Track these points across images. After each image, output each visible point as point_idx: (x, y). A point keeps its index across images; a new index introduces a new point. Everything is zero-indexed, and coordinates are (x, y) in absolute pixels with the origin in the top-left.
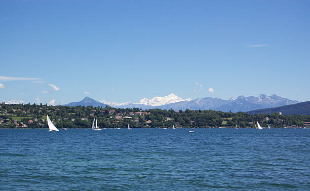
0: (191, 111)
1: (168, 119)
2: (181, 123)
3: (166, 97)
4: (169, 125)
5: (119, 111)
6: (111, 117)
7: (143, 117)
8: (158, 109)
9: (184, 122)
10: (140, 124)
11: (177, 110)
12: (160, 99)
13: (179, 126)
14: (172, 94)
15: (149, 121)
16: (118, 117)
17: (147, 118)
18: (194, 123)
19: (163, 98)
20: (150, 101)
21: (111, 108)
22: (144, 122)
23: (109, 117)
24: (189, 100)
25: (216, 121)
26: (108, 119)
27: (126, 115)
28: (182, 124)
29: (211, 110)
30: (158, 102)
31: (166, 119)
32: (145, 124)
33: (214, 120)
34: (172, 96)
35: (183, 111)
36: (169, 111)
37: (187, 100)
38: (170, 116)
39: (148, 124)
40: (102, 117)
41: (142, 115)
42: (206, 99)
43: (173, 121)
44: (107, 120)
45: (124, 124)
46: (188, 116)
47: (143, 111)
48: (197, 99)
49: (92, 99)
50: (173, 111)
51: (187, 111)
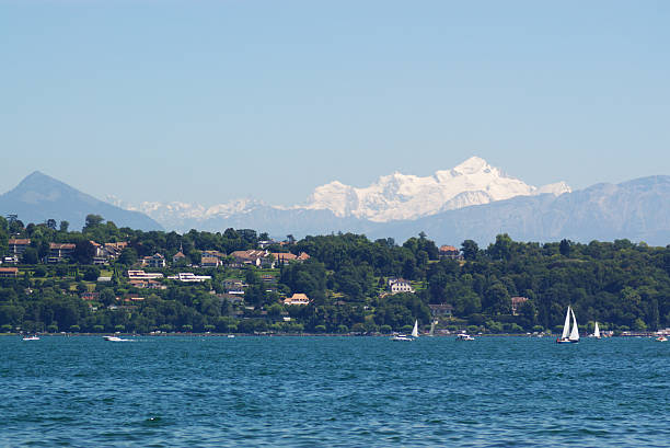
0: (520, 247)
1: (399, 287)
2: (460, 309)
3: (443, 174)
4: (396, 317)
5: (147, 245)
6: (105, 277)
7: (269, 277)
8: (350, 238)
9: (477, 301)
10: (247, 313)
11: (448, 240)
12: (411, 184)
13: (449, 325)
14: (474, 161)
15: (300, 299)
16: (142, 276)
17: (291, 280)
18: (526, 310)
19: (430, 181)
20: (361, 193)
21: (111, 232)
22: (273, 299)
23: (92, 277)
24: (559, 188)
25: (644, 297)
26: (91, 286)
27: (183, 268)
28: (467, 317)
29: (625, 243)
30: (403, 199)
31: (388, 289)
32: (275, 315)
33: (632, 293)
34: (472, 171)
35: (483, 246)
36: (408, 245)
37: (549, 189)
38: (408, 274)
39: (292, 311)
40: (60, 273)
41: (266, 266)
42: (646, 183)
43: (421, 295)
44: (81, 290)
45: (168, 312)
46: (504, 271)
47: (274, 248)
48: (601, 186)
49: (62, 187)
50: (429, 247)
51: (502, 247)
